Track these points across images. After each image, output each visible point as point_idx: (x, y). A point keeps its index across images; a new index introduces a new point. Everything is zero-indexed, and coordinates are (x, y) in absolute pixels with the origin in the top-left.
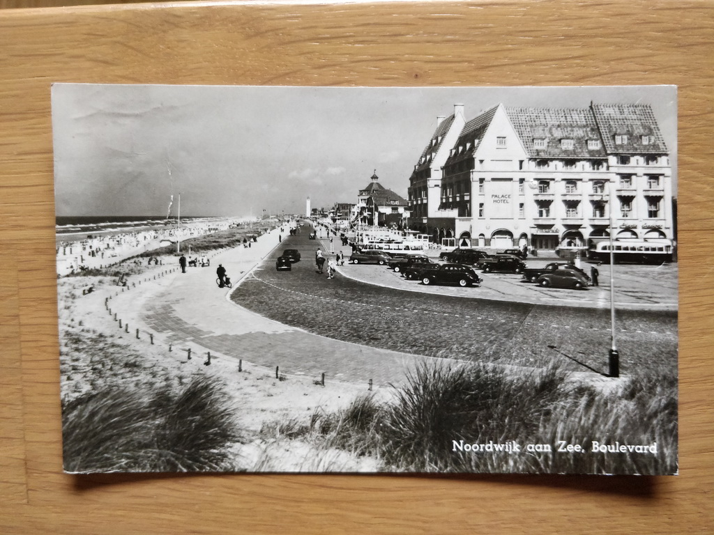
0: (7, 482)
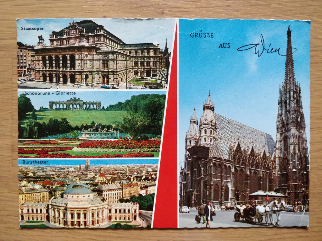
0: (3, 156)
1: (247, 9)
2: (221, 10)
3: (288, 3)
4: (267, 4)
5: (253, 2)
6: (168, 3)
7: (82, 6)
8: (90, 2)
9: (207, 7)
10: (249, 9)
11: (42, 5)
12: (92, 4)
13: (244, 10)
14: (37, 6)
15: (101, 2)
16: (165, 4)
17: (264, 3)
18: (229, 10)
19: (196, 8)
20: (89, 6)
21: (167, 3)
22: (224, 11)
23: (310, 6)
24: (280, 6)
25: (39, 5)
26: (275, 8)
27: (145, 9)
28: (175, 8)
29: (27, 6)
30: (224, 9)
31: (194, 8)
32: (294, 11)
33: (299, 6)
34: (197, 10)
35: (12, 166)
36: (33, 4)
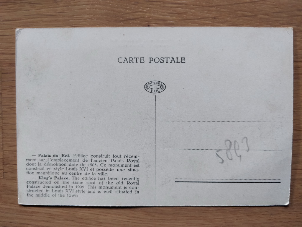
1: (233, 20)
2: (207, 22)
3: (275, 14)
4: (254, 15)
5: (240, 13)
6: (154, 16)
7: (68, 20)
8: (76, 16)
9: (192, 19)
10: (236, 20)
11: (29, 20)
12: (77, 18)
13: (231, 21)
14: (24, 21)
15: (86, 16)
16: (150, 17)
17: (250, 14)
18: (216, 22)
19: (182, 20)
20: (75, 20)
21: (152, 15)
22: (210, 22)
23: (298, 16)
24: (267, 17)
25: (27, 20)
26: (261, 18)
27: (131, 22)
28: (161, 20)
29: (15, 22)
30: (209, 21)
31: (180, 20)
32: (281, 22)
33: (286, 17)
34: (183, 22)
35: (4, 178)
36: (21, 20)
